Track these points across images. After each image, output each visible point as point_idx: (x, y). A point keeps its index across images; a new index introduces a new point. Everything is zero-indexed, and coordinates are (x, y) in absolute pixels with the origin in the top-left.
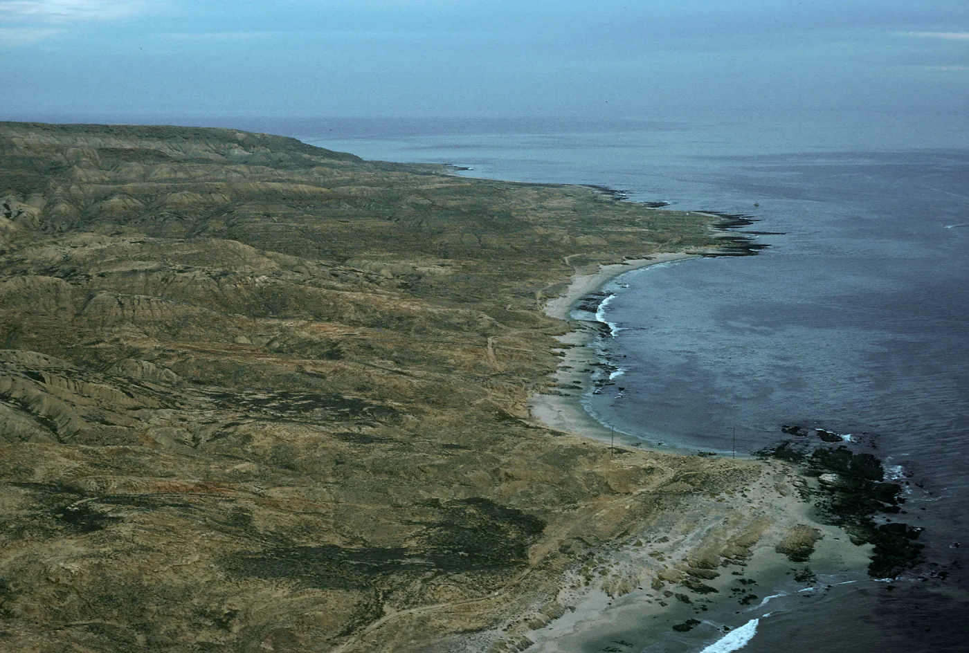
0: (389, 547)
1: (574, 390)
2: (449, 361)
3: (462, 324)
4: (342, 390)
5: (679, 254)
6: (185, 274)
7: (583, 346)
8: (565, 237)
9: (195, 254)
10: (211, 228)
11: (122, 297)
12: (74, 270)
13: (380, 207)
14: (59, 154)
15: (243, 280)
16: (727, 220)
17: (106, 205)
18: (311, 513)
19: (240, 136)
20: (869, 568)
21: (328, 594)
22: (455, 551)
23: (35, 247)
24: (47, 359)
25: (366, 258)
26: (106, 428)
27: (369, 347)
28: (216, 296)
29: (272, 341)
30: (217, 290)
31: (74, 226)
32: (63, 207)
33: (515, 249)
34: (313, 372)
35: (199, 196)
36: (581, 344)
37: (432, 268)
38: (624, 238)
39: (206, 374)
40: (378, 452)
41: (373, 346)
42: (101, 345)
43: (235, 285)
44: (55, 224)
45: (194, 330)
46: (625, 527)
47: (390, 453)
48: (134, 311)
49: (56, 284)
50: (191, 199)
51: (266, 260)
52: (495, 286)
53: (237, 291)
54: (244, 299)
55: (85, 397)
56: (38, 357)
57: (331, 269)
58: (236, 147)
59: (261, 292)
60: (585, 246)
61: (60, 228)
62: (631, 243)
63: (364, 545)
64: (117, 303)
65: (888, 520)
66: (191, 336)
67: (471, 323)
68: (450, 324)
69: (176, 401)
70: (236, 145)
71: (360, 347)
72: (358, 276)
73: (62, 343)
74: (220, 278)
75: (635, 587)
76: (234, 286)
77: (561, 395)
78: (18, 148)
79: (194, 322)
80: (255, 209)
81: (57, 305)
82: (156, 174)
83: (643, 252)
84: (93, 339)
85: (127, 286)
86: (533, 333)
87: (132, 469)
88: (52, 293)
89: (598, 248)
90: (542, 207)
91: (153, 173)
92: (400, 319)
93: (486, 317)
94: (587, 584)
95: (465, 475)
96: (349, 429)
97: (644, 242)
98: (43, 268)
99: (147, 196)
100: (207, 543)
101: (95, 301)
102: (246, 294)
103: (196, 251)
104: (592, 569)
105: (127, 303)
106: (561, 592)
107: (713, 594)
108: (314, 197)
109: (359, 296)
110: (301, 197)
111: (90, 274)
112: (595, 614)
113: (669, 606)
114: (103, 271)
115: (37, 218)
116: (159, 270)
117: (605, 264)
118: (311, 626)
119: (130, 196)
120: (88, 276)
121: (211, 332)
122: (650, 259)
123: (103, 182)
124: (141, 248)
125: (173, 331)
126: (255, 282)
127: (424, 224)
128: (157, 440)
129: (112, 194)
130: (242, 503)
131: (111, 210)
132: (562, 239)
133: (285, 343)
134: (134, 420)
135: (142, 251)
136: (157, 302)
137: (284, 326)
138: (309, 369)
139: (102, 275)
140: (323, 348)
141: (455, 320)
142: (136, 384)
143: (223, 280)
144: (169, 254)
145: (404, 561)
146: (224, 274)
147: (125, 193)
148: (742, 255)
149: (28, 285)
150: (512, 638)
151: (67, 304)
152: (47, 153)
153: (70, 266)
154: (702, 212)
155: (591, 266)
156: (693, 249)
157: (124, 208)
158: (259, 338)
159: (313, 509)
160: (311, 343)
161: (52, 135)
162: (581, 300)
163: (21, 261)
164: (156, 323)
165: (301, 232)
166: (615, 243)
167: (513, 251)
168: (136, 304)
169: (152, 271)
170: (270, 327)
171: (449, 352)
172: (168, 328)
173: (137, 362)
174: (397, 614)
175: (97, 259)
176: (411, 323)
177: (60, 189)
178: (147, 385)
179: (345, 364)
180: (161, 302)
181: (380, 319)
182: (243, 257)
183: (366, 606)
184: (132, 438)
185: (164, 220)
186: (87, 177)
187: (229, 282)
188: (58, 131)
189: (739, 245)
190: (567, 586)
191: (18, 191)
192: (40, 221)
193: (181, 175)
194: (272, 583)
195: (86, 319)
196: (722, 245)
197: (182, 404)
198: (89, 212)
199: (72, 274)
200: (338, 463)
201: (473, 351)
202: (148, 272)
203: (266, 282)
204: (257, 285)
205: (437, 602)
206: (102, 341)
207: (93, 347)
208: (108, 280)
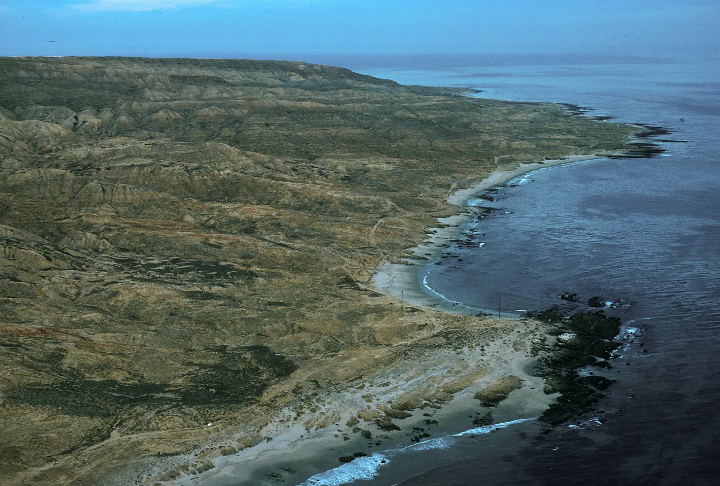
0: (158, 383)
1: (421, 260)
2: (338, 236)
3: (369, 208)
4: (230, 258)
5: (590, 155)
6: (167, 168)
7: (457, 226)
8: (502, 142)
9: (190, 153)
10: (223, 134)
11: (106, 185)
12: (90, 165)
13: (363, 119)
14: (141, 80)
15: (211, 173)
16: (649, 131)
17: (154, 116)
18: (117, 354)
19: (302, 67)
20: (543, 413)
21: (75, 419)
22: (208, 388)
23: (74, 148)
24: (12, 231)
25: (331, 157)
26: (12, 284)
27: (279, 225)
28: (186, 184)
29: (210, 219)
30: (188, 181)
31: (121, 132)
32: (123, 118)
33: (458, 151)
34: (215, 244)
35: (222, 110)
36: (455, 224)
37: (379, 165)
38: (551, 144)
39: (133, 244)
40: (209, 307)
41: (282, 224)
42: (66, 221)
43: (203, 176)
44: (108, 131)
45: (154, 210)
46: (362, 373)
47: (218, 308)
48: (112, 195)
49: (62, 175)
50: (216, 112)
51: (244, 158)
52: (422, 179)
53: (204, 181)
54: (208, 188)
55: (11, 260)
56: (6, 229)
57: (294, 165)
58: (294, 75)
59: (223, 182)
60: (518, 149)
61: (111, 134)
62: (555, 147)
63: (139, 381)
64: (101, 189)
65: (591, 373)
66: (150, 215)
67: (377, 206)
68: (360, 208)
69: (84, 264)
70: (294, 73)
71: (272, 224)
72: (313, 171)
73: (38, 219)
74: (192, 172)
75: (333, 423)
76: (201, 177)
77: (407, 265)
78: (107, 75)
79: (155, 205)
80: (259, 120)
81: (60, 191)
82: (208, 94)
83: (562, 154)
84: (62, 216)
85: (124, 176)
86: (423, 215)
87: (4, 316)
88: (59, 182)
89: (527, 151)
90: (506, 119)
91: (206, 94)
92: (321, 203)
93: (390, 202)
94: (296, 419)
95: (263, 327)
96: (201, 288)
97: (568, 147)
98: (71, 163)
99: (186, 110)
100: (9, 376)
101: (86, 187)
102: (210, 183)
103: (192, 151)
104: (307, 407)
105: (108, 189)
106: (270, 425)
107: (395, 431)
108: (314, 111)
109: (298, 186)
110: (304, 111)
111: (101, 167)
112: (285, 445)
113: (350, 440)
114: (110, 165)
115: (96, 127)
116: (150, 165)
117: (525, 163)
118: (41, 446)
119: (173, 110)
120: (99, 169)
121: (166, 212)
122: (564, 159)
123: (165, 100)
124: (152, 148)
125: (138, 211)
126: (220, 175)
127: (391, 132)
128: (47, 294)
129: (161, 109)
130: (64, 345)
131: (157, 121)
132: (501, 143)
133: (218, 220)
134: (40, 278)
135: (152, 151)
136: (130, 189)
137: (222, 208)
138: (212, 241)
139: (109, 169)
140: (244, 225)
141: (365, 205)
142: (60, 251)
143: (194, 172)
144: (171, 153)
145: (157, 395)
146: (197, 169)
147: (170, 109)
148: (642, 157)
149: (41, 175)
150: (197, 462)
151: (66, 190)
152: (131, 79)
153: (89, 162)
154: (635, 124)
155: (513, 164)
156: (603, 152)
157: (167, 119)
158: (201, 217)
159: (120, 351)
160: (236, 221)
161: (152, 67)
162: (485, 190)
163: (57, 158)
164: (126, 204)
165: (286, 137)
166: (543, 147)
167: (456, 152)
168: (115, 190)
169: (145, 166)
170: (212, 208)
171: (341, 229)
172: (135, 208)
173: (83, 234)
174: (119, 438)
175: (108, 157)
176: (327, 207)
177: (124, 106)
178: (68, 252)
179: (242, 238)
180: (134, 189)
181: (307, 203)
182: (228, 156)
183: (99, 430)
184: (30, 292)
185: (191, 128)
186: (154, 96)
187: (199, 175)
188: (157, 63)
189: (643, 149)
190: (277, 421)
191: (95, 106)
192: (98, 128)
193: (225, 95)
194: (37, 410)
195: (77, 201)
196: (628, 150)
197: (87, 266)
198: (142, 122)
199: (89, 167)
200: (172, 314)
201: (358, 229)
202: (141, 167)
203: (228, 174)
204: (221, 177)
205: (158, 429)
206: (68, 218)
207: (59, 222)
208: (112, 173)
